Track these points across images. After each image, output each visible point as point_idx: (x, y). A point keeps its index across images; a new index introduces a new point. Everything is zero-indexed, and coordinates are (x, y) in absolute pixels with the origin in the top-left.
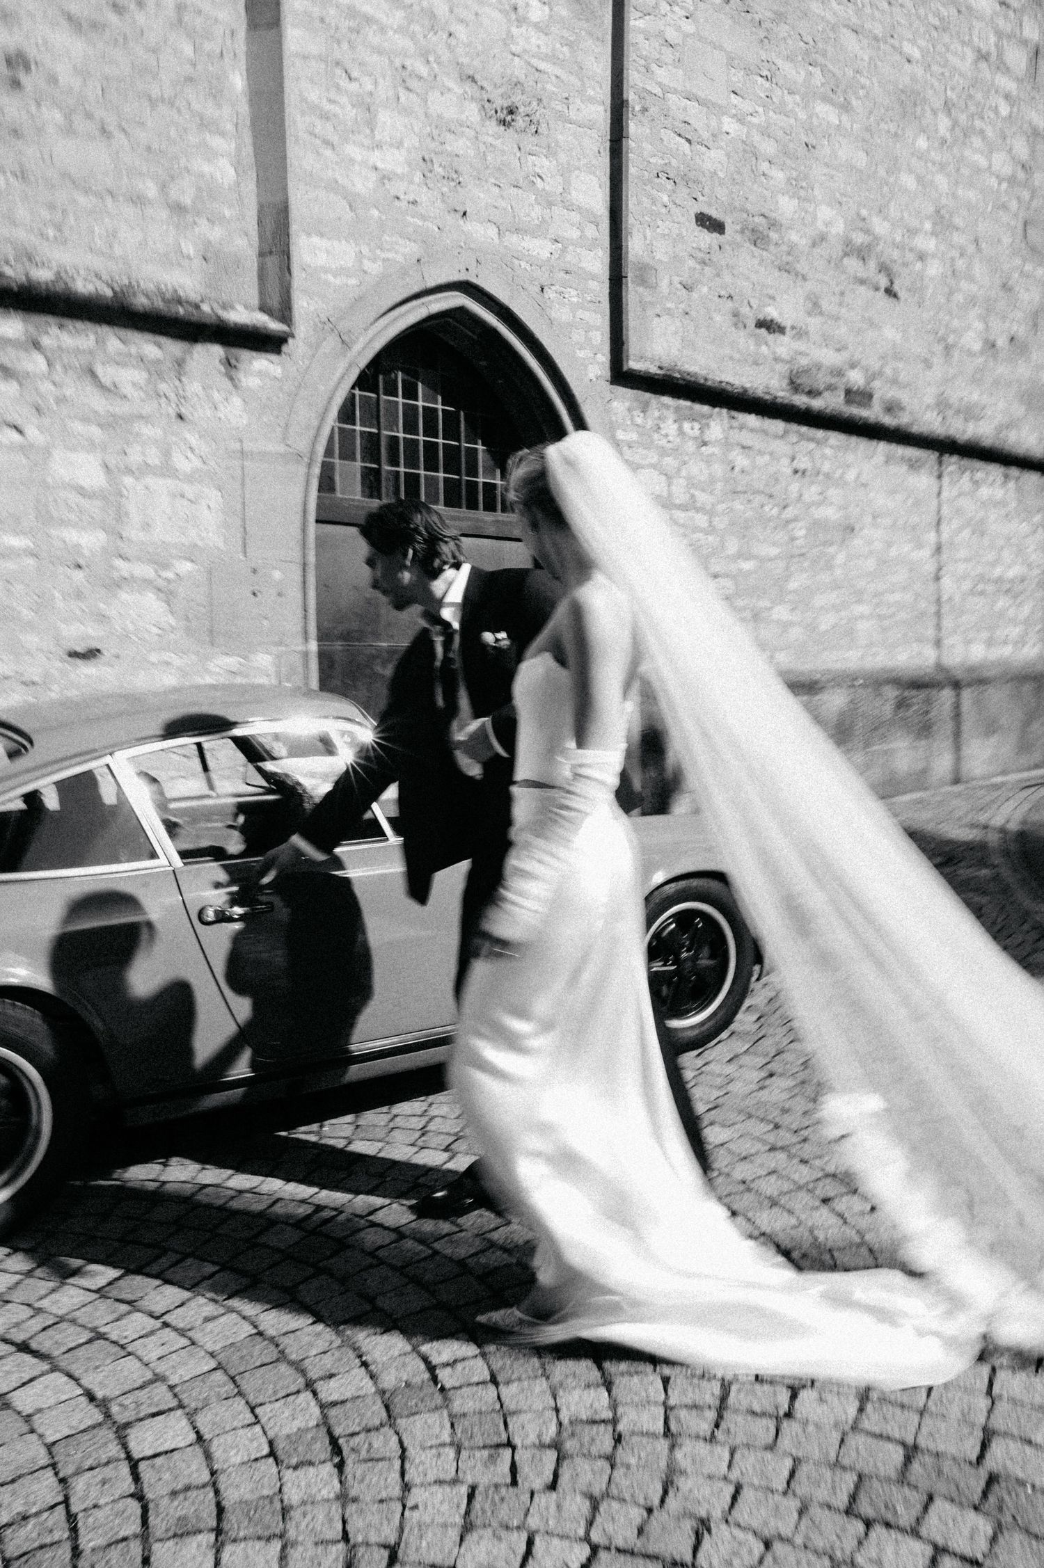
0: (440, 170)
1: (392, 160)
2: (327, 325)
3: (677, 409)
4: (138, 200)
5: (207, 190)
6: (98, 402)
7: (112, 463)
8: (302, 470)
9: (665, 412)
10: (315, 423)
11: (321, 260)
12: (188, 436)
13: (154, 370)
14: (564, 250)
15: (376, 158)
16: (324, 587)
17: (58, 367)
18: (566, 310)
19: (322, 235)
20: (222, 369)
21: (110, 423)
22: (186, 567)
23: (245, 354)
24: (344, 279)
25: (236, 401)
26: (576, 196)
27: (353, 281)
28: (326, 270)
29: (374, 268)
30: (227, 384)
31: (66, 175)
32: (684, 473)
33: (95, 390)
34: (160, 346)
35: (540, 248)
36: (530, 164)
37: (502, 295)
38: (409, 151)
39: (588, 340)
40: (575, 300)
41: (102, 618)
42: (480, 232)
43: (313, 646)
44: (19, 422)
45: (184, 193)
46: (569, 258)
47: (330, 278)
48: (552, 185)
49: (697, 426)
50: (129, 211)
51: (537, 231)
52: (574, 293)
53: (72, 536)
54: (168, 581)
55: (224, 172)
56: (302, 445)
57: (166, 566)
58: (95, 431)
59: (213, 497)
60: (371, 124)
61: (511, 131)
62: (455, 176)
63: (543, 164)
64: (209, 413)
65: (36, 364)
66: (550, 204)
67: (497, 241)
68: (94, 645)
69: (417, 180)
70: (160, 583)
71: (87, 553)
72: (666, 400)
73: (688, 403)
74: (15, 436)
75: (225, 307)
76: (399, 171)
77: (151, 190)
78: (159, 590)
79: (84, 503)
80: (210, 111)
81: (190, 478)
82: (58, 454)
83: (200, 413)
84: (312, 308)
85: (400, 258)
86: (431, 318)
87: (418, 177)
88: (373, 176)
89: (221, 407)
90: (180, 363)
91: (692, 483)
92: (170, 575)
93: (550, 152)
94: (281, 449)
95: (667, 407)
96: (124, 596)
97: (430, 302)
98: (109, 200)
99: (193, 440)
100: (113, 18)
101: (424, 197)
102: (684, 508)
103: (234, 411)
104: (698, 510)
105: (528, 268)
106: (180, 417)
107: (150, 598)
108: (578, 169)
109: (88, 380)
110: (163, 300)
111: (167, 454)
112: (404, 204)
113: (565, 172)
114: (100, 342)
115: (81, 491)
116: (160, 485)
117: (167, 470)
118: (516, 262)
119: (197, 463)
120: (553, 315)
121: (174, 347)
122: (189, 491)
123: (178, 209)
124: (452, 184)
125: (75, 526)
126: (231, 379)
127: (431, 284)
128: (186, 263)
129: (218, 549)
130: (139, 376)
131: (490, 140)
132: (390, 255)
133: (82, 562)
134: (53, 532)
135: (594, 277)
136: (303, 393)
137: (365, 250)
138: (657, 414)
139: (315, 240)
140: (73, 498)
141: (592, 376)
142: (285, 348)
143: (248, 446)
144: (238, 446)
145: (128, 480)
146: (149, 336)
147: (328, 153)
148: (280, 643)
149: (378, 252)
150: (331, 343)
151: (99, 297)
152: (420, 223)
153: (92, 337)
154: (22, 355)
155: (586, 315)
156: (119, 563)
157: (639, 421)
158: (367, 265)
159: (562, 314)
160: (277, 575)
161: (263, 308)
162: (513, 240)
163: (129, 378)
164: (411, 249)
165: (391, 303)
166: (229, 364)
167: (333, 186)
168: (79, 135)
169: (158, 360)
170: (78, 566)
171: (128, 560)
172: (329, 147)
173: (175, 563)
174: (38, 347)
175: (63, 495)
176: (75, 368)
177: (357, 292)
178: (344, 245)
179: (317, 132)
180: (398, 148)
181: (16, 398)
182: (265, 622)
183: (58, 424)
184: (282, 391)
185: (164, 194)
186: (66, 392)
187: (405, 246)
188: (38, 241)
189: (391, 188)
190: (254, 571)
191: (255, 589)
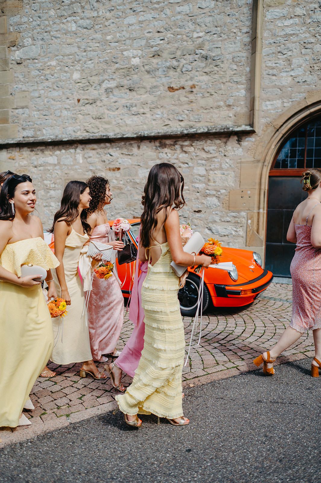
1: (298, 72)
2: (270, 124)
4: (219, 107)
5: (237, 99)
6: (204, 155)
7: (207, 169)
8: (260, 164)
11: (270, 107)
12: (226, 160)
13: (219, 146)
15: (292, 73)
17: (196, 149)
19: (269, 101)
20: (237, 142)
21: (207, 160)
22: (223, 191)
23: (244, 137)
24: (276, 111)
25: (240, 149)
27: (279, 110)
29: (288, 105)
30: (238, 146)
31: (202, 107)
33: (205, 153)
34: (220, 140)
38: (305, 67)
41: (203, 203)
43: (261, 211)
44: (187, 162)
45: (231, 101)
47: (272, 111)
50: (216, 111)
53: (197, 185)
54: (219, 194)
55: (242, 93)
56: (259, 158)
57: (219, 191)
58: (204, 162)
59: (232, 174)
60: (290, 64)
64: (233, 154)
65: (192, 148)
68: (200, 209)
70: (217, 195)
71: (200, 189)
74: (187, 165)
76: (300, 74)
77: (222, 103)
78: (217, 197)
79: (201, 178)
81: (226, 170)
82: (195, 168)
83: (230, 154)
84: (265, 121)
85: (298, 99)
86: (311, 113)
87: (308, 73)
88: (290, 79)
89: (236, 151)
90: (226, 143)
94: (253, 159)
96: (208, 198)
97: (311, 109)
98: (211, 109)
101: (310, 78)
103: (239, 152)
106: (225, 156)
107: (214, 198)
109: (203, 150)
111: (221, 165)
115: (200, 175)
116: (218, 172)
117: (221, 168)
119: (229, 166)
121: (224, 140)
122: (226, 173)
123: (229, 106)
125: (198, 183)
126: (240, 144)
127: (309, 103)
128: (230, 118)
129: (232, 186)
130: (215, 148)
132: (295, 99)
133: (199, 191)
134: (193, 185)
136: (261, 144)
137: (285, 100)
139: (268, 103)
140: (199, 177)
142: (254, 134)
143: (243, 160)
144: (240, 160)
145: (211, 172)
146: (218, 138)
147: (274, 78)
148: (249, 210)
149: (290, 100)
150: (272, 129)
151: (204, 132)
152: (308, 87)
153: (204, 141)
154: (189, 148)
156: (207, 191)
158: (285, 105)
160: (249, 192)
161: (248, 125)
163: (212, 149)
164: (302, 95)
166: (239, 141)
167: (275, 86)
168: (205, 97)
169: (219, 143)
170: (198, 192)
171: (209, 190)
172: (274, 76)
173: (221, 190)
174: (192, 146)
175: (195, 177)
176: (199, 149)
177: (281, 113)
178: (278, 101)
179: (270, 73)
180: (300, 67)
181: (187, 157)
182: (244, 204)
183: (196, 161)
184: (254, 145)
185: (225, 103)
186: (198, 154)
187: (300, 95)
188: (194, 123)
189: (297, 80)
190: (242, 191)
191: (242, 196)
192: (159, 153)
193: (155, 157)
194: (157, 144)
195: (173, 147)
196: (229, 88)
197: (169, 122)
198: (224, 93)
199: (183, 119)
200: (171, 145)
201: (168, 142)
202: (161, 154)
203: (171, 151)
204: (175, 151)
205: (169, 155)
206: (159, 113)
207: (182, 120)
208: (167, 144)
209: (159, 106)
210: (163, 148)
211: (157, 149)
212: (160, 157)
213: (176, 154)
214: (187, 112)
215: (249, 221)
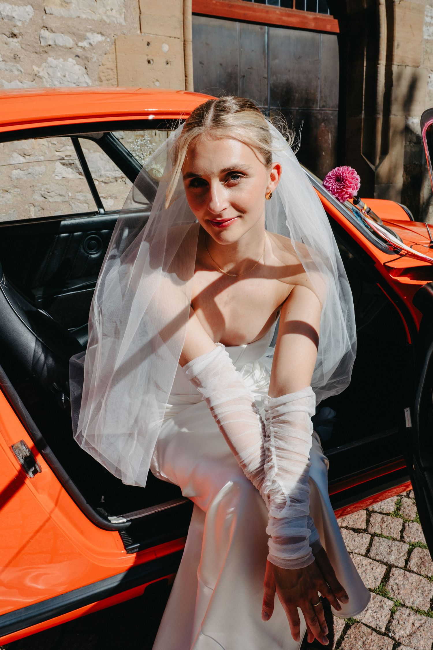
16: (199, 64)
22: (96, 38)
41: (36, 77)
54: (83, 48)
57: (83, 38)
70: (79, 51)
71: (19, 24)
78: (77, 56)
92: (84, 44)
96: (52, 60)
107: (71, 61)
129: (120, 24)
133: (16, 31)
156: (45, 33)
160: (166, 48)
170: (14, 35)
171: (52, 31)
173: (89, 35)
182: (157, 84)
190: (148, 44)
191: (150, 58)
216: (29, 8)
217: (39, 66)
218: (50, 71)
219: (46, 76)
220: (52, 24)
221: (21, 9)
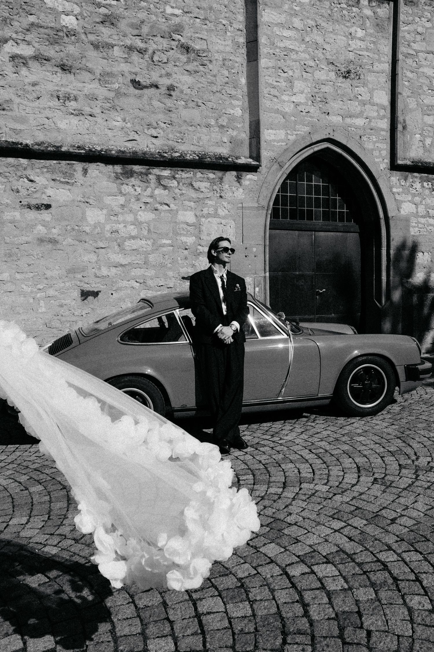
0: (319, 99)
1: (300, 98)
2: (274, 160)
3: (421, 178)
4: (208, 126)
5: (232, 119)
6: (193, 194)
7: (198, 214)
8: (265, 212)
9: (415, 179)
10: (269, 195)
11: (273, 137)
12: (224, 203)
13: (212, 182)
14: (370, 121)
15: (294, 99)
17: (181, 184)
18: (371, 144)
19: (272, 129)
20: (236, 180)
21: (198, 201)
23: (244, 174)
24: (280, 144)
25: (241, 190)
26: (376, 100)
27: (283, 144)
28: (274, 141)
29: (292, 138)
30: (238, 185)
31: (185, 121)
32: (424, 203)
33: (193, 191)
34: (214, 174)
35: (360, 122)
36: (356, 91)
37: (344, 142)
38: (307, 94)
39: (380, 154)
40: (375, 140)
42: (335, 119)
43: (267, 274)
44: (168, 202)
45: (224, 121)
46: (372, 124)
47: (276, 143)
48: (366, 97)
49: (430, 183)
50: (205, 130)
51: (360, 115)
52: (374, 137)
53: (184, 239)
55: (238, 112)
56: (265, 203)
58: (192, 204)
59: (232, 224)
60: (292, 87)
61: (348, 80)
62: (325, 100)
63: (361, 90)
64: (231, 194)
65: (175, 183)
66: (364, 105)
67: (342, 122)
69: (309, 104)
71: (189, 244)
72: (416, 174)
73: (426, 175)
74: (166, 207)
75: (237, 158)
76: (302, 101)
77: (213, 122)
79: (189, 228)
80: (233, 92)
81: (224, 218)
82: (180, 213)
83: (228, 195)
84: (268, 155)
85: (302, 133)
86: (315, 153)
87: (310, 103)
88: (292, 105)
89: (235, 192)
90: (221, 179)
91: (427, 206)
93: (364, 85)
94: (256, 205)
95: (416, 177)
97: (314, 147)
98: (199, 127)
99: (225, 204)
100: (201, 68)
101: (312, 110)
102: (423, 217)
103: (240, 194)
104: (430, 217)
105: (355, 130)
106: (221, 197)
108: (377, 89)
109: (190, 187)
110: (216, 158)
111: (216, 210)
112: (304, 113)
113: (371, 92)
114: (195, 174)
115: (187, 224)
116: (214, 221)
117: (216, 215)
118: (350, 128)
119: (227, 212)
120: (365, 146)
121: (219, 174)
122: (223, 221)
123: (222, 126)
124: (324, 103)
125: (184, 235)
126: (239, 182)
127: (314, 141)
128: (224, 145)
130: (207, 184)
131: (340, 84)
132: (299, 133)
133: (187, 247)
134: (178, 238)
135: (383, 130)
136: (265, 185)
137: (289, 132)
138: (411, 180)
139: (270, 131)
140: (186, 226)
141: (382, 168)
142: (258, 170)
143: (245, 205)
144: (240, 205)
145: (203, 219)
146: (210, 171)
147: (275, 100)
148: (256, 273)
149: (294, 132)
150: (276, 166)
151: (194, 160)
152: (311, 119)
153: (192, 173)
154: (170, 181)
155: (380, 145)
156: (199, 247)
157: (403, 184)
158: (289, 137)
159: (369, 146)
160: (255, 250)
161: (251, 157)
162: (348, 120)
163: (204, 185)
164: (307, 129)
165: (299, 150)
166: (239, 178)
167: (277, 111)
168: (189, 108)
169: (213, 179)
170: (186, 249)
171: (202, 246)
172: (276, 98)
174: (175, 178)
175: (182, 226)
176: (186, 184)
177: (286, 147)
178: (282, 131)
179: (271, 93)
180: (302, 94)
181: (167, 195)
182: (250, 266)
183: (181, 203)
184: (257, 185)
185: (217, 123)
186: (183, 192)
187: (304, 128)
188: (176, 144)
189: (300, 108)
190: (246, 248)
191: (246, 254)
192: (122, 184)
193: (116, 190)
194: (118, 168)
195: (145, 177)
196: (220, 102)
197: (136, 137)
198: (214, 107)
199: (158, 135)
200: (141, 173)
201: (137, 168)
202: (125, 186)
203: (142, 184)
204: (147, 184)
205: (139, 190)
206: (119, 119)
207: (156, 137)
208: (135, 172)
209: (119, 109)
210: (128, 178)
211: (117, 178)
212: (123, 191)
213: (149, 190)
214: (163, 125)
215: (257, 289)
216: (194, 238)
217: (195, 261)
218: (200, 263)
219: (198, 265)
220: (203, 244)
221: (191, 238)
